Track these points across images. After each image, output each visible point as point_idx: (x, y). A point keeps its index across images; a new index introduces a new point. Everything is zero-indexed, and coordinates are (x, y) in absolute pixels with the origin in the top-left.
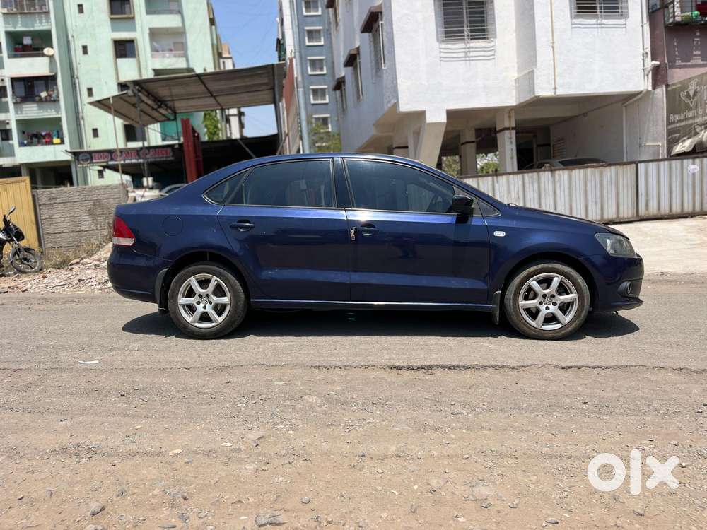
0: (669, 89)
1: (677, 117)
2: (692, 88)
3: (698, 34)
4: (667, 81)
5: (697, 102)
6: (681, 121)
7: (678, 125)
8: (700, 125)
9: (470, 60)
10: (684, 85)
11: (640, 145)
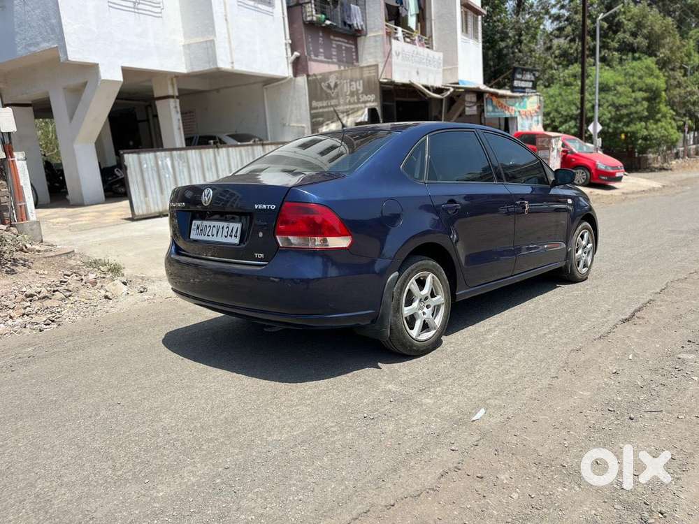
0: (310, 78)
1: (320, 104)
2: (332, 82)
3: (321, 34)
4: (307, 71)
5: (338, 93)
6: (323, 107)
7: (321, 110)
8: (343, 112)
9: (138, 13)
10: (325, 77)
11: (284, 125)
